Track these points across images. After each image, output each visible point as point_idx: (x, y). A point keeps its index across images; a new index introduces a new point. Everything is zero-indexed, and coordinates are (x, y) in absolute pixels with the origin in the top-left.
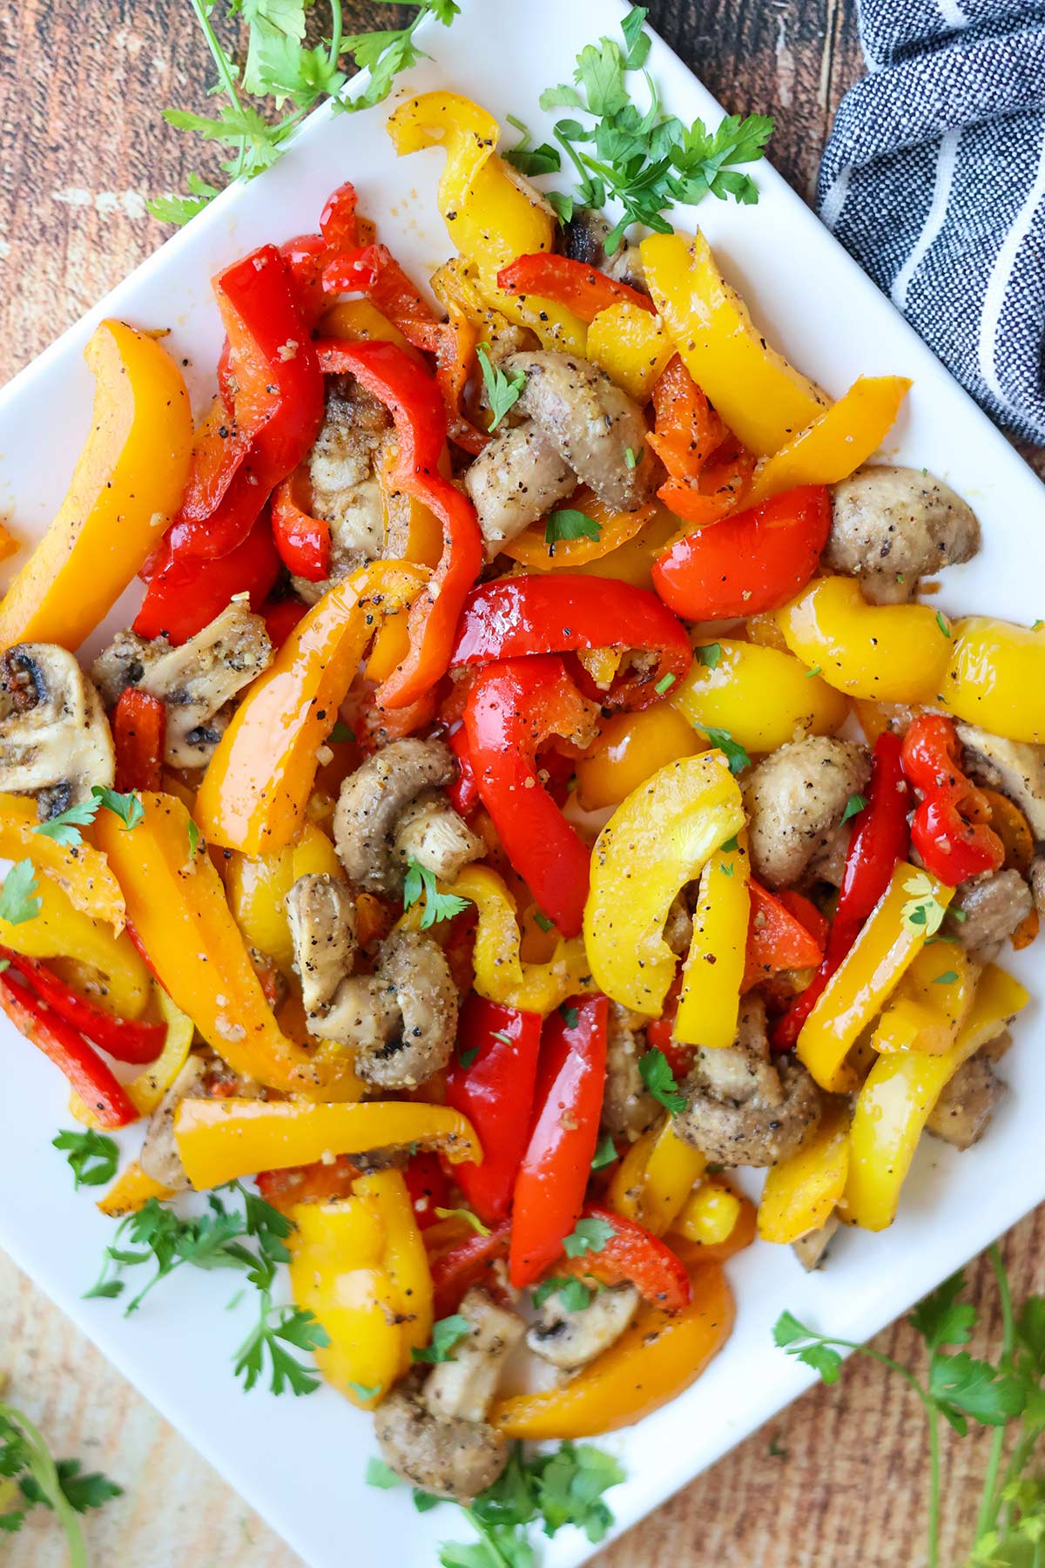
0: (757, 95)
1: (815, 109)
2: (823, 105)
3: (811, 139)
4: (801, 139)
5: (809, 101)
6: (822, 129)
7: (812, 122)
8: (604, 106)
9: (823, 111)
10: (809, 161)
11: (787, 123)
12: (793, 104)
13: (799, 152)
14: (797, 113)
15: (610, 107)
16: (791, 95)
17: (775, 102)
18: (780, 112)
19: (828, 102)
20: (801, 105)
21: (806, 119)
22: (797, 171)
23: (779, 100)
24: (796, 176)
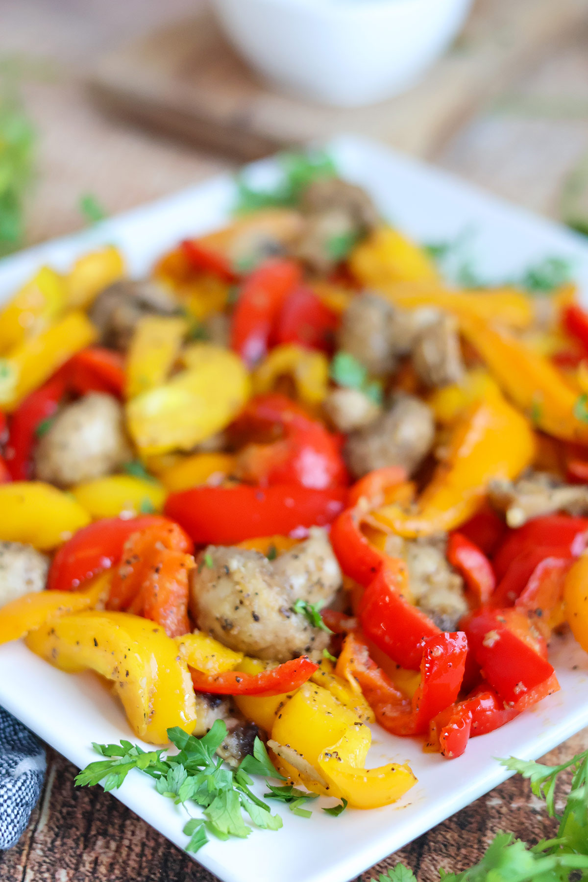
0: (87, 876)
1: (36, 868)
2: (29, 870)
3: (42, 850)
4: (50, 850)
5: (41, 873)
6: (32, 856)
7: (40, 860)
8: (225, 805)
9: (29, 866)
10: (45, 836)
11: (61, 860)
12: (56, 871)
13: (53, 842)
14: (53, 865)
15: (221, 804)
16: (57, 876)
17: (72, 872)
18: (68, 865)
19: (24, 873)
20: (48, 870)
21: (45, 862)
22: (56, 830)
23: (68, 873)
24: (57, 827)
